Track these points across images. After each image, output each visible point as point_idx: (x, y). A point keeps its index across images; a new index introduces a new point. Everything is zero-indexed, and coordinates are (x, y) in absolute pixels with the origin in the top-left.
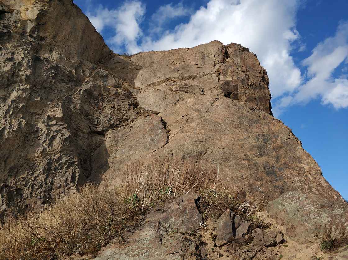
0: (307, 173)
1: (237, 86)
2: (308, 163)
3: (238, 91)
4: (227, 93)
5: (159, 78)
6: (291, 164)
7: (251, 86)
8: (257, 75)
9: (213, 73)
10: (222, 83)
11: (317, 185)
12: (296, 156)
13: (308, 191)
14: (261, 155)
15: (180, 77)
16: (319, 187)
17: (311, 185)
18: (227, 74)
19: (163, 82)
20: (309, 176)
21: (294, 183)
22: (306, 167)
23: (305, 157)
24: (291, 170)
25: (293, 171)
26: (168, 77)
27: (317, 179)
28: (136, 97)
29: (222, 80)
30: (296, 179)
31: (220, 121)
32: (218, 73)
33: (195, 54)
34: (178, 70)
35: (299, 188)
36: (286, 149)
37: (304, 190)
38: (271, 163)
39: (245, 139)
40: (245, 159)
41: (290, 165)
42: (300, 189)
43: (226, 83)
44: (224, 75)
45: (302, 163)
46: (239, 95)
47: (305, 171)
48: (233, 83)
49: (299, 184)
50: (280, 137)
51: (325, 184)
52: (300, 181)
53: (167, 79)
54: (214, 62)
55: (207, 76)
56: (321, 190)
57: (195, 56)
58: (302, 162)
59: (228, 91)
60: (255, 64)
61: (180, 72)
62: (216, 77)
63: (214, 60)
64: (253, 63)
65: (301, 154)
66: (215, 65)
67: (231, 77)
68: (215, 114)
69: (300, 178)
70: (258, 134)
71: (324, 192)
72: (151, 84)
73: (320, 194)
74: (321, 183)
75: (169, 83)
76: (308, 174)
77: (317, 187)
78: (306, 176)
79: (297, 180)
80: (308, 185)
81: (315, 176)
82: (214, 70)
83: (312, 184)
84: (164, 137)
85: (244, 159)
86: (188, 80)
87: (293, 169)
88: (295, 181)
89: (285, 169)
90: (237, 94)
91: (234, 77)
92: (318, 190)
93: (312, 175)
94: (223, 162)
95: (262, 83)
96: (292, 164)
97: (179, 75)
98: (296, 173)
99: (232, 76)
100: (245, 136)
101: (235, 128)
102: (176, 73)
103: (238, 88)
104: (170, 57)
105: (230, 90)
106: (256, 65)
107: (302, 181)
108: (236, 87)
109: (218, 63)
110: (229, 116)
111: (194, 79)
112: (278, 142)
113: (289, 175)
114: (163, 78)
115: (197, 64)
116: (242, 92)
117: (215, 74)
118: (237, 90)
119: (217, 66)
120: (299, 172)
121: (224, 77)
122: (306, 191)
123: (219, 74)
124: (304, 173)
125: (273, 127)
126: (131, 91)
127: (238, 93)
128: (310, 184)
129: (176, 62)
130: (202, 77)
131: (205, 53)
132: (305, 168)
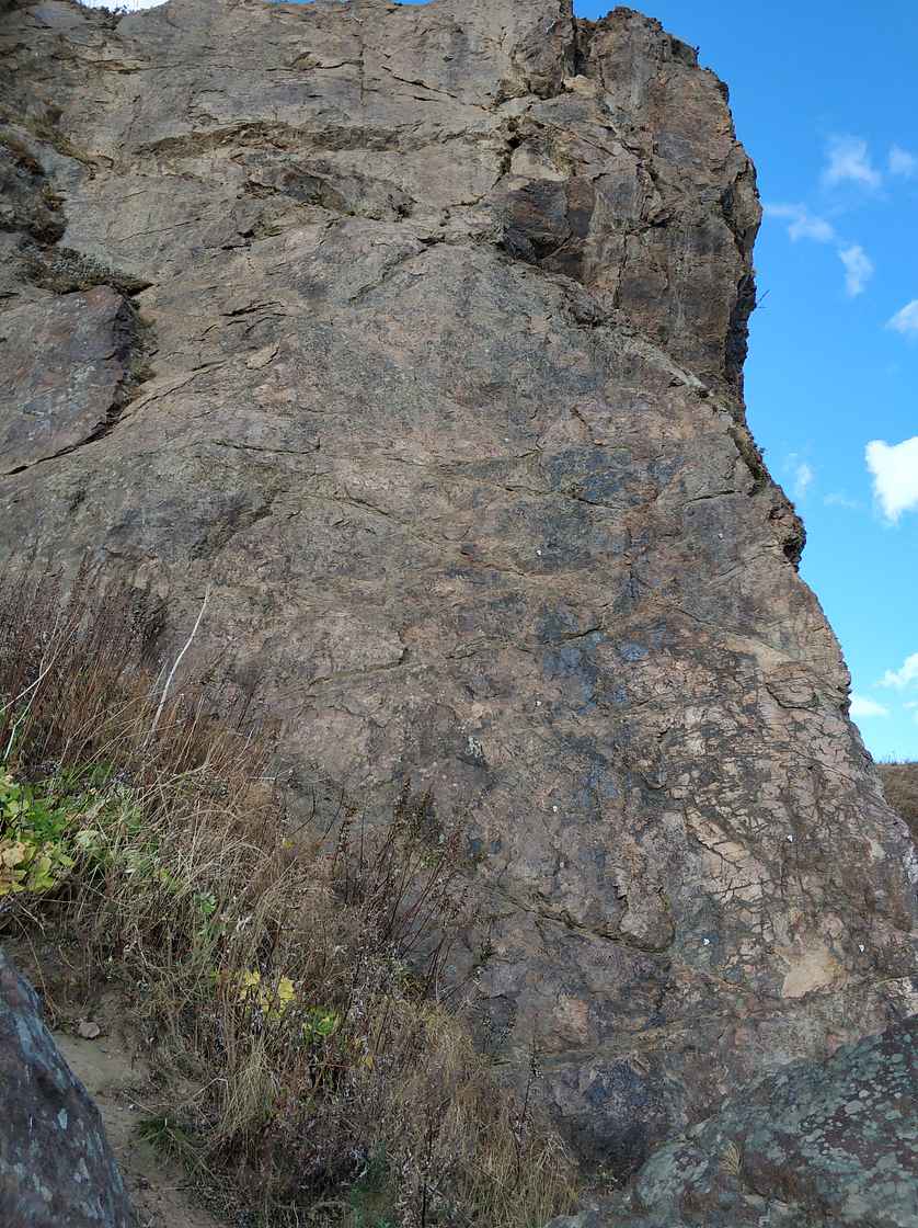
0: (763, 692)
1: (585, 214)
2: (785, 639)
3: (590, 239)
4: (532, 240)
5: (207, 118)
6: (693, 630)
7: (659, 225)
8: (701, 180)
9: (483, 136)
10: (514, 186)
11: (797, 766)
12: (736, 591)
13: (729, 795)
14: (550, 565)
15: (314, 130)
16: (800, 783)
17: (760, 764)
18: (549, 150)
19: (221, 138)
20: (770, 711)
21: (674, 736)
22: (768, 657)
23: (780, 607)
24: (679, 665)
25: (693, 668)
26: (249, 120)
27: (802, 735)
28: (65, 195)
29: (519, 176)
30: (692, 717)
31: (398, 357)
32: (510, 136)
33: (419, 32)
34: (316, 92)
35: (687, 769)
36: (691, 549)
37: (713, 786)
38: (587, 613)
39: (494, 464)
40: (459, 573)
41: (687, 634)
42: (696, 774)
43: (535, 194)
44: (534, 151)
45: (753, 633)
46: (589, 261)
47: (753, 679)
48: (568, 194)
49: (695, 745)
50: (676, 478)
51: (845, 769)
52: (707, 730)
53: (244, 128)
54: (504, 83)
55: (452, 143)
56: (806, 799)
57: (417, 41)
58: (759, 627)
59: (538, 235)
60: (706, 123)
61: (316, 105)
62: (492, 155)
63: (508, 75)
64: (699, 121)
65: (766, 585)
66: (503, 99)
67: (566, 167)
68: (386, 317)
69: (715, 713)
70: (566, 447)
71: (820, 810)
72: (160, 143)
73: (796, 820)
74: (819, 757)
75: (248, 151)
76: (769, 698)
77: (789, 779)
78: (751, 709)
79: (695, 725)
80: (741, 759)
81: (800, 716)
82: (493, 122)
83: (769, 757)
84: (95, 402)
85: (452, 572)
86: (351, 152)
87: (699, 658)
88: (683, 725)
89: (652, 653)
90: (579, 257)
91: (579, 170)
92: (787, 798)
93: (785, 706)
94: (341, 570)
95: (715, 223)
96: (696, 631)
97: (307, 116)
98: (705, 683)
99: (570, 162)
100: (502, 453)
101: (464, 402)
102: (296, 107)
103: (592, 225)
104: (302, 31)
105: (548, 230)
106: (710, 133)
107: (720, 733)
108: (578, 220)
109: (524, 94)
110: (454, 338)
111: (380, 148)
112: (660, 502)
113: (660, 689)
114: (227, 121)
115: (415, 83)
116: (608, 246)
117: (491, 142)
118: (584, 235)
119: (514, 108)
120: (720, 679)
121: (533, 162)
122: (720, 791)
123: (514, 143)
124: (747, 689)
125: (660, 420)
126: (46, 165)
127: (586, 250)
128: (760, 757)
129: (318, 58)
130: (424, 145)
131: (472, 34)
132: (760, 661)
